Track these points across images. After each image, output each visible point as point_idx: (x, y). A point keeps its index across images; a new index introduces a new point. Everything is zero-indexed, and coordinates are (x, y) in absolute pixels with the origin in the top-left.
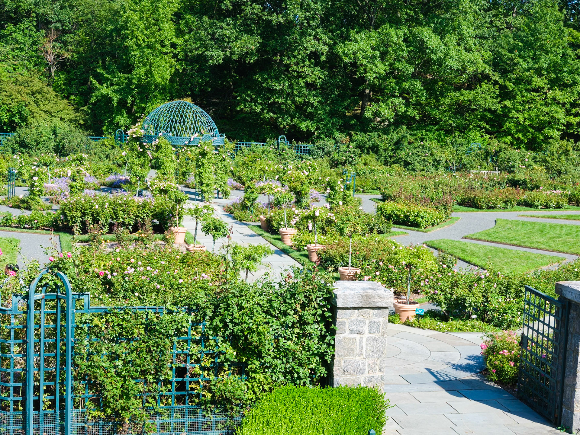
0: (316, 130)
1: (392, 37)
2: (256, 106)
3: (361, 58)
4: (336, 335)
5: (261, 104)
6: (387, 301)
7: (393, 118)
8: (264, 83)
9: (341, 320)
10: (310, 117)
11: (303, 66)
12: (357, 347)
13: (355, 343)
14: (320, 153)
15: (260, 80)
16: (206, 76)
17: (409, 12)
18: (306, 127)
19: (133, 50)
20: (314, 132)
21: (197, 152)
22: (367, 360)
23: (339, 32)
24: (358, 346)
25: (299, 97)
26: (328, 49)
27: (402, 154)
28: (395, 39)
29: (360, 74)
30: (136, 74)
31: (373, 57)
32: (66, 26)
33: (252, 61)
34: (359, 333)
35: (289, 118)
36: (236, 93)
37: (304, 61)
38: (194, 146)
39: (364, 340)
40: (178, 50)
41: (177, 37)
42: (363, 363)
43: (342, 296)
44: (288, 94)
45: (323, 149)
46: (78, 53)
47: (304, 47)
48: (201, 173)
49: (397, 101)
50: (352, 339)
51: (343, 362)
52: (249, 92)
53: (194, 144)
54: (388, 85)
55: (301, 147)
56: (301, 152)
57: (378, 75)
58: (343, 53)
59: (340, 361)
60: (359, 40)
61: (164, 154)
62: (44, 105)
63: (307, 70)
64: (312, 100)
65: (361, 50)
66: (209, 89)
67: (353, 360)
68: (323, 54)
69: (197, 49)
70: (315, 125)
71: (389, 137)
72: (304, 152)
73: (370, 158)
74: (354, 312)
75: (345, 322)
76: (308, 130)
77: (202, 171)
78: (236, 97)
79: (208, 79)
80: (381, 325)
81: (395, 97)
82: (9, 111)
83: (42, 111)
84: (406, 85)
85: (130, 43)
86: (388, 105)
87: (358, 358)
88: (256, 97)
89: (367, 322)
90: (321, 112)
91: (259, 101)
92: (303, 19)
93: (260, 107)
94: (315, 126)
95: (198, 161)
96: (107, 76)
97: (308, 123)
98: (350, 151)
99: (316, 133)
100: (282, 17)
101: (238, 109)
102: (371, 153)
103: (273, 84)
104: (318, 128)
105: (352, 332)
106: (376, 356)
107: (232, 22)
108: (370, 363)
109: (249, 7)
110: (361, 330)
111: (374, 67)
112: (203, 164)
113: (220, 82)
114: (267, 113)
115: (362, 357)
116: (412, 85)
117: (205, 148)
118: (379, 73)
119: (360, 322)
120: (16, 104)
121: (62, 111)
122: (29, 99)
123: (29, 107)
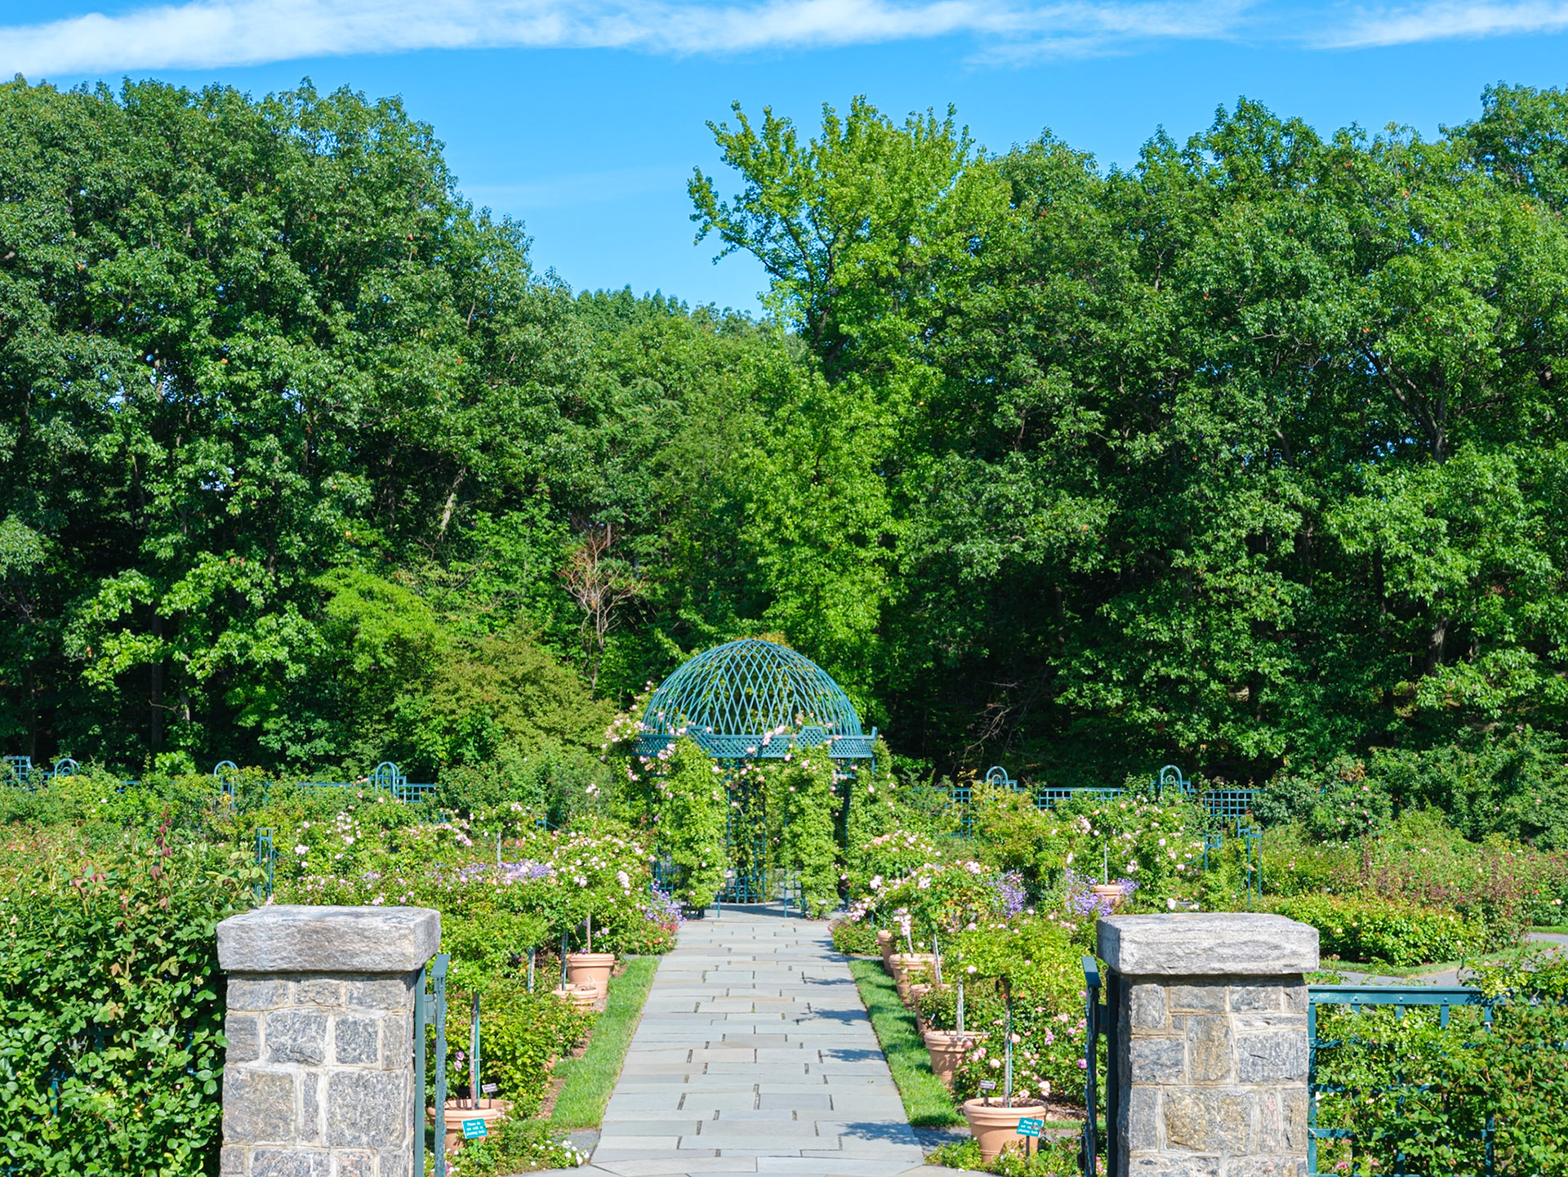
0: (1286, 752)
1: (1481, 476)
2: (1109, 691)
3: (1393, 539)
4: (228, 1065)
5: (1118, 684)
6: (389, 950)
7: (1499, 707)
8: (1126, 626)
9: (241, 1014)
10: (1271, 716)
11: (1234, 572)
12: (299, 1106)
13: (289, 1092)
14: (1282, 811)
15: (1114, 616)
16: (976, 616)
17: (1539, 406)
18: (1257, 744)
19: (764, 553)
20: (1280, 758)
21: (783, 777)
22: (335, 1152)
23: (1337, 475)
24: (301, 1104)
25: (1226, 659)
26: (1299, 522)
27: (1515, 805)
28: (1490, 481)
29: (1396, 586)
30: (775, 617)
31: (1432, 535)
32: (637, 515)
33: (1088, 566)
34: (304, 1058)
35: (1206, 722)
36: (1056, 657)
37: (1235, 559)
38: (776, 760)
39: (323, 1084)
40: (900, 551)
41: (897, 515)
42: (320, 1164)
43: (233, 933)
44: (1198, 651)
45: (1290, 801)
46: (663, 581)
47: (1232, 519)
48: (796, 836)
49: (1510, 658)
50: (280, 1078)
51: (252, 1156)
52: (1087, 653)
53: (773, 755)
54: (1481, 614)
55: (1226, 796)
56: (1226, 812)
57: (1445, 585)
58: (1342, 526)
59: (239, 1155)
60: (1389, 490)
61: (689, 786)
62: (545, 713)
63: (1242, 583)
64: (1264, 667)
65: (1396, 518)
66: (986, 652)
67: (287, 1152)
68: (1285, 536)
69: (932, 541)
70: (1282, 737)
71: (1483, 760)
72: (1233, 811)
73: (1427, 821)
74: (285, 988)
75: (253, 1022)
76: (1261, 752)
77: (799, 830)
78: (1057, 668)
79: (979, 625)
80: (381, 1034)
81: (1507, 646)
82: (447, 731)
83: (540, 727)
84: (1535, 610)
85: (755, 533)
86: (1483, 670)
87: (301, 1145)
88: (1110, 666)
89: (331, 1023)
90: (1296, 701)
91: (1116, 675)
92: (1217, 439)
93: (1119, 692)
94: (1282, 741)
95: (787, 801)
96: (706, 628)
97: (1265, 734)
98: (1361, 802)
99: (1286, 762)
100: (1161, 440)
101: (1060, 701)
102: (1429, 805)
103: (1151, 626)
104: (1291, 748)
105: (278, 1054)
106: (364, 1139)
107: (1023, 461)
108: (346, 1163)
109: (1070, 418)
110: (308, 1048)
111: (1433, 564)
112: (802, 811)
113: (1026, 635)
114: (1142, 709)
115: (316, 1142)
116: (1551, 609)
117: (805, 764)
118: (1448, 580)
119: (307, 1021)
120: (468, 710)
121: (593, 728)
122: (504, 698)
123: (503, 718)
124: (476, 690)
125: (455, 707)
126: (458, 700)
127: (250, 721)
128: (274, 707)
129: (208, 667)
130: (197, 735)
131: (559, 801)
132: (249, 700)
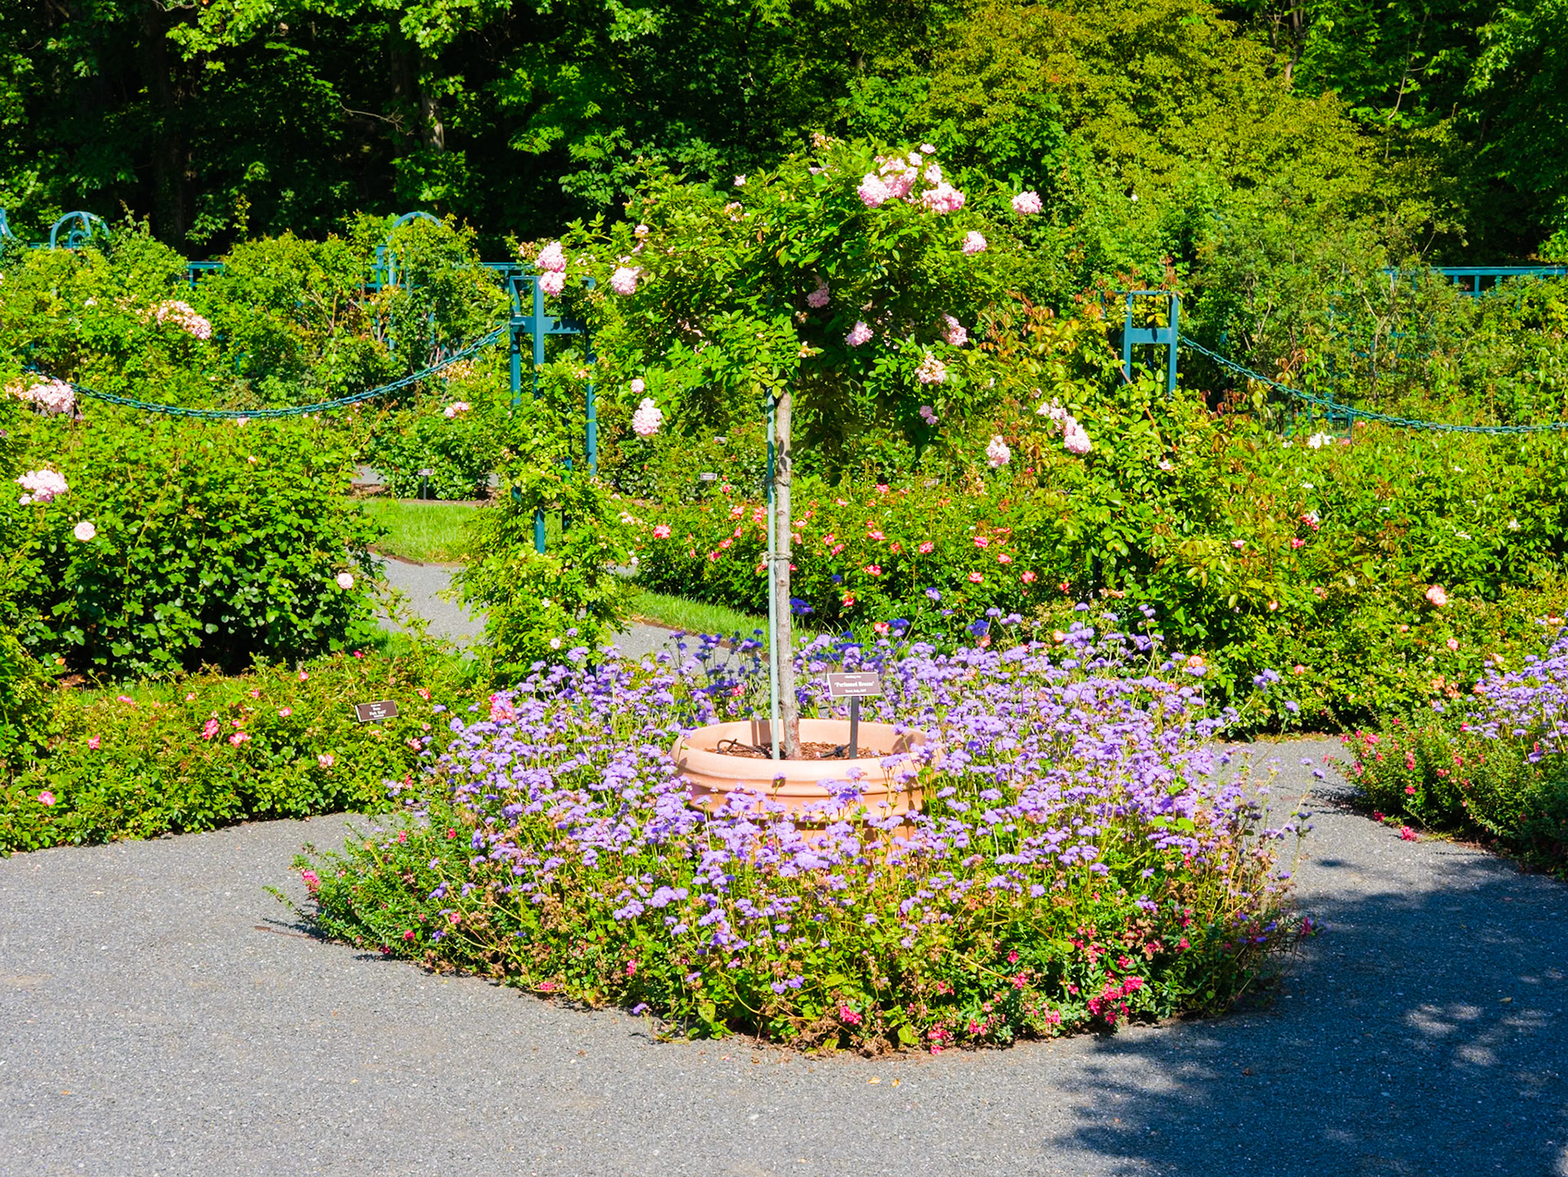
120: (1012, 108)
121: (1295, 153)
122: (1094, 83)
123: (1091, 126)
124: (1029, 64)
125: (981, 99)
126: (989, 84)
127: (540, 140)
128: (594, 109)
129: (444, 21)
130: (455, 177)
131: (1222, 307)
132: (540, 96)
